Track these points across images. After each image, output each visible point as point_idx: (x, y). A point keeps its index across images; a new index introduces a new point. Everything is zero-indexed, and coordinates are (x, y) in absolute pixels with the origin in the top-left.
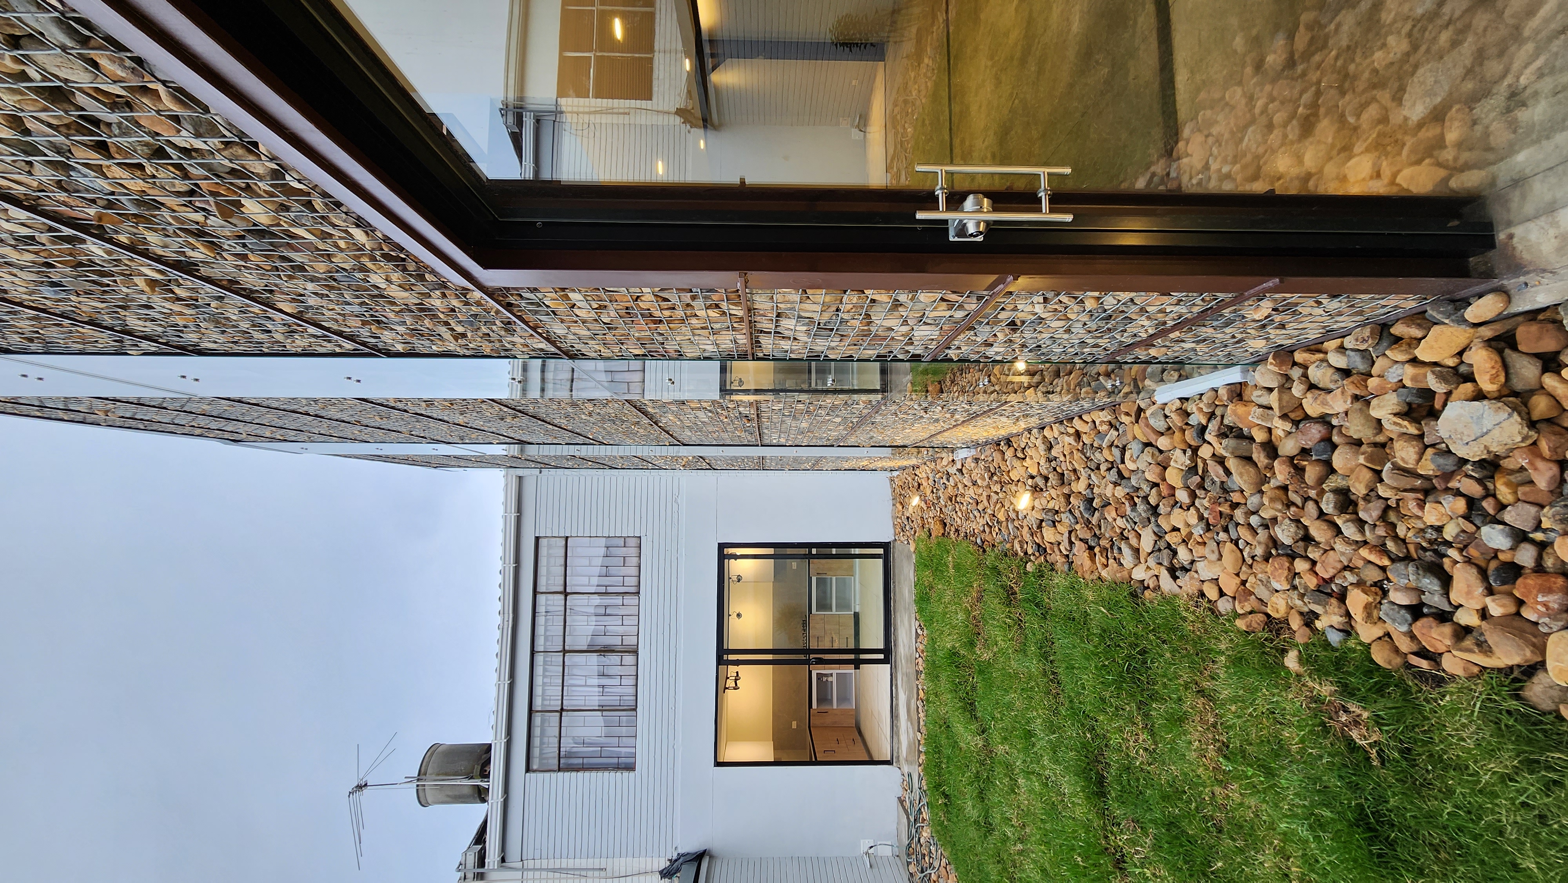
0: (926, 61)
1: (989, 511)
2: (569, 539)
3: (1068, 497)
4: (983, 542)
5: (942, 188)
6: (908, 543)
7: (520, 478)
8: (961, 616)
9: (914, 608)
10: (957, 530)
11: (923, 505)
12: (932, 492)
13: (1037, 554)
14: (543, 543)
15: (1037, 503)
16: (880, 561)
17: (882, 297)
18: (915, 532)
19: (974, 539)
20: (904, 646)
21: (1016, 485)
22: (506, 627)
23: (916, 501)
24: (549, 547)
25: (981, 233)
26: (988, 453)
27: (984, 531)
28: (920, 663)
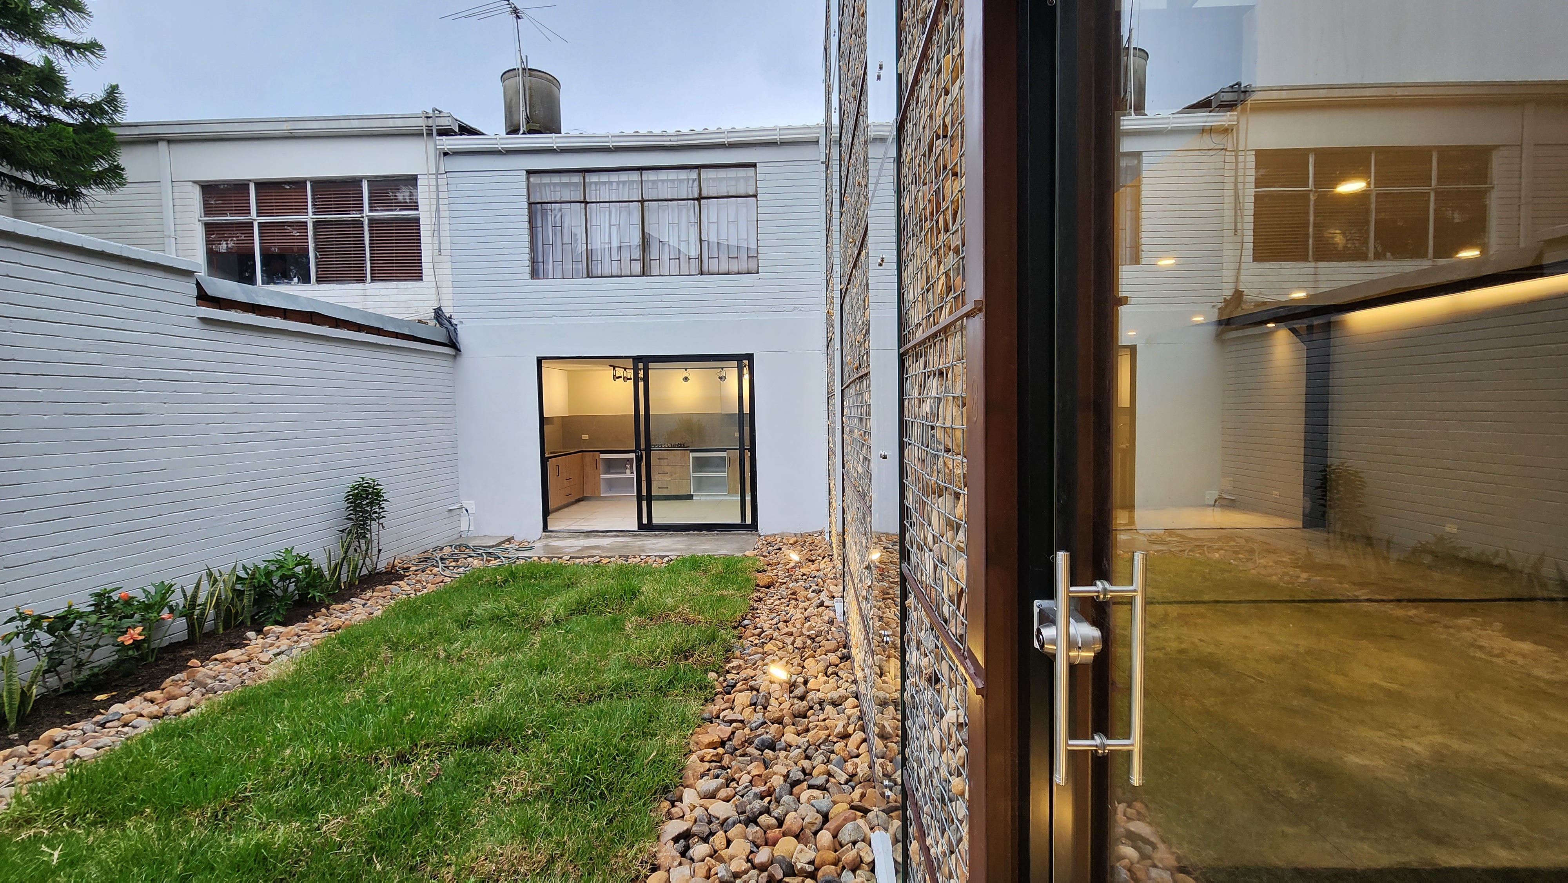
0: (1304, 575)
1: (775, 634)
2: (755, 199)
3: (779, 721)
4: (744, 627)
5: (1105, 591)
6: (755, 549)
7: (817, 142)
8: (670, 602)
9: (687, 555)
10: (761, 599)
11: (792, 564)
12: (804, 575)
13: (725, 684)
14: (750, 172)
15: (775, 687)
16: (738, 521)
17: (961, 509)
18: (764, 556)
19: (749, 617)
20: (654, 544)
21: (799, 665)
22: (664, 138)
23: (795, 557)
24: (746, 179)
25: (1042, 646)
26: (837, 636)
27: (756, 628)
28: (635, 560)
